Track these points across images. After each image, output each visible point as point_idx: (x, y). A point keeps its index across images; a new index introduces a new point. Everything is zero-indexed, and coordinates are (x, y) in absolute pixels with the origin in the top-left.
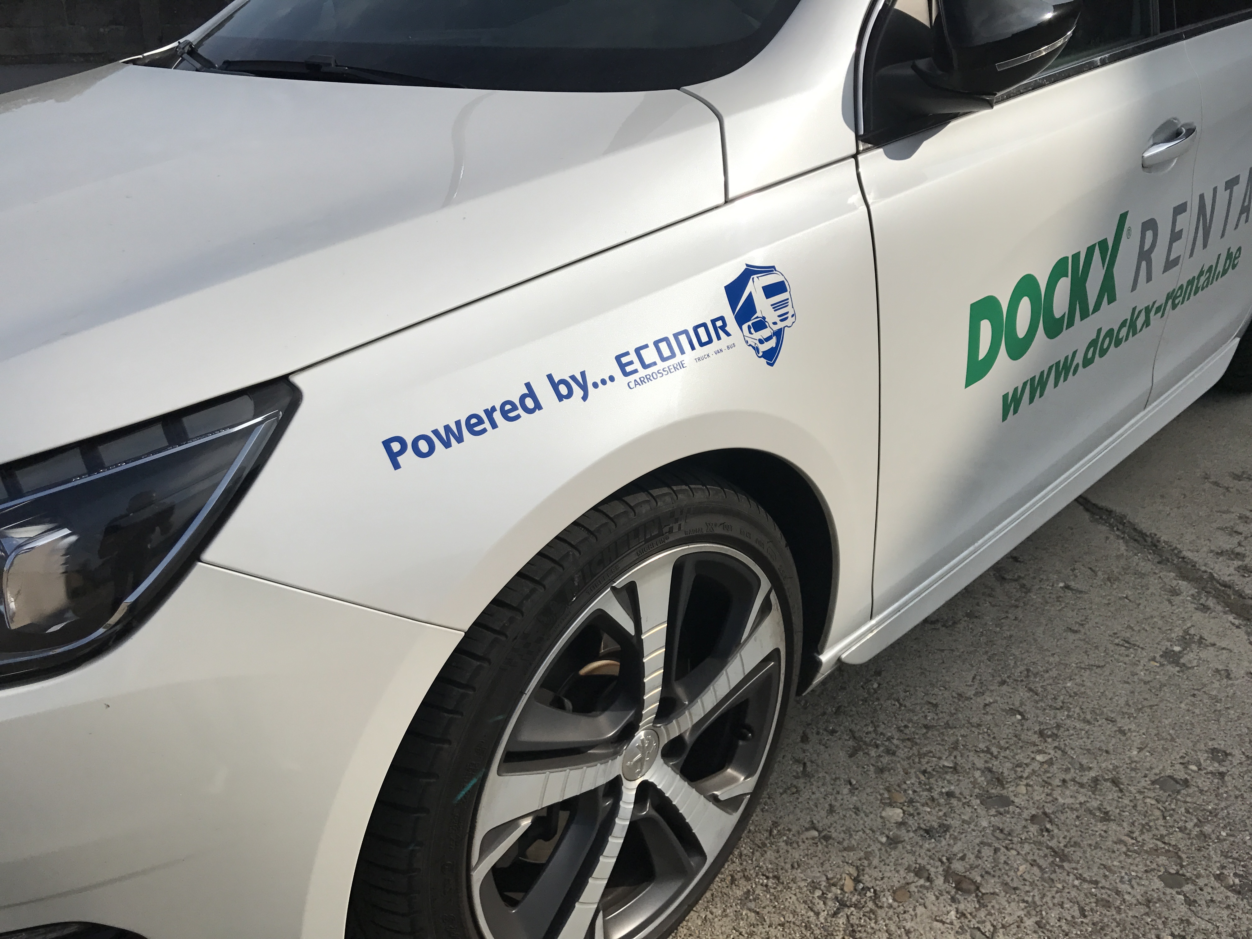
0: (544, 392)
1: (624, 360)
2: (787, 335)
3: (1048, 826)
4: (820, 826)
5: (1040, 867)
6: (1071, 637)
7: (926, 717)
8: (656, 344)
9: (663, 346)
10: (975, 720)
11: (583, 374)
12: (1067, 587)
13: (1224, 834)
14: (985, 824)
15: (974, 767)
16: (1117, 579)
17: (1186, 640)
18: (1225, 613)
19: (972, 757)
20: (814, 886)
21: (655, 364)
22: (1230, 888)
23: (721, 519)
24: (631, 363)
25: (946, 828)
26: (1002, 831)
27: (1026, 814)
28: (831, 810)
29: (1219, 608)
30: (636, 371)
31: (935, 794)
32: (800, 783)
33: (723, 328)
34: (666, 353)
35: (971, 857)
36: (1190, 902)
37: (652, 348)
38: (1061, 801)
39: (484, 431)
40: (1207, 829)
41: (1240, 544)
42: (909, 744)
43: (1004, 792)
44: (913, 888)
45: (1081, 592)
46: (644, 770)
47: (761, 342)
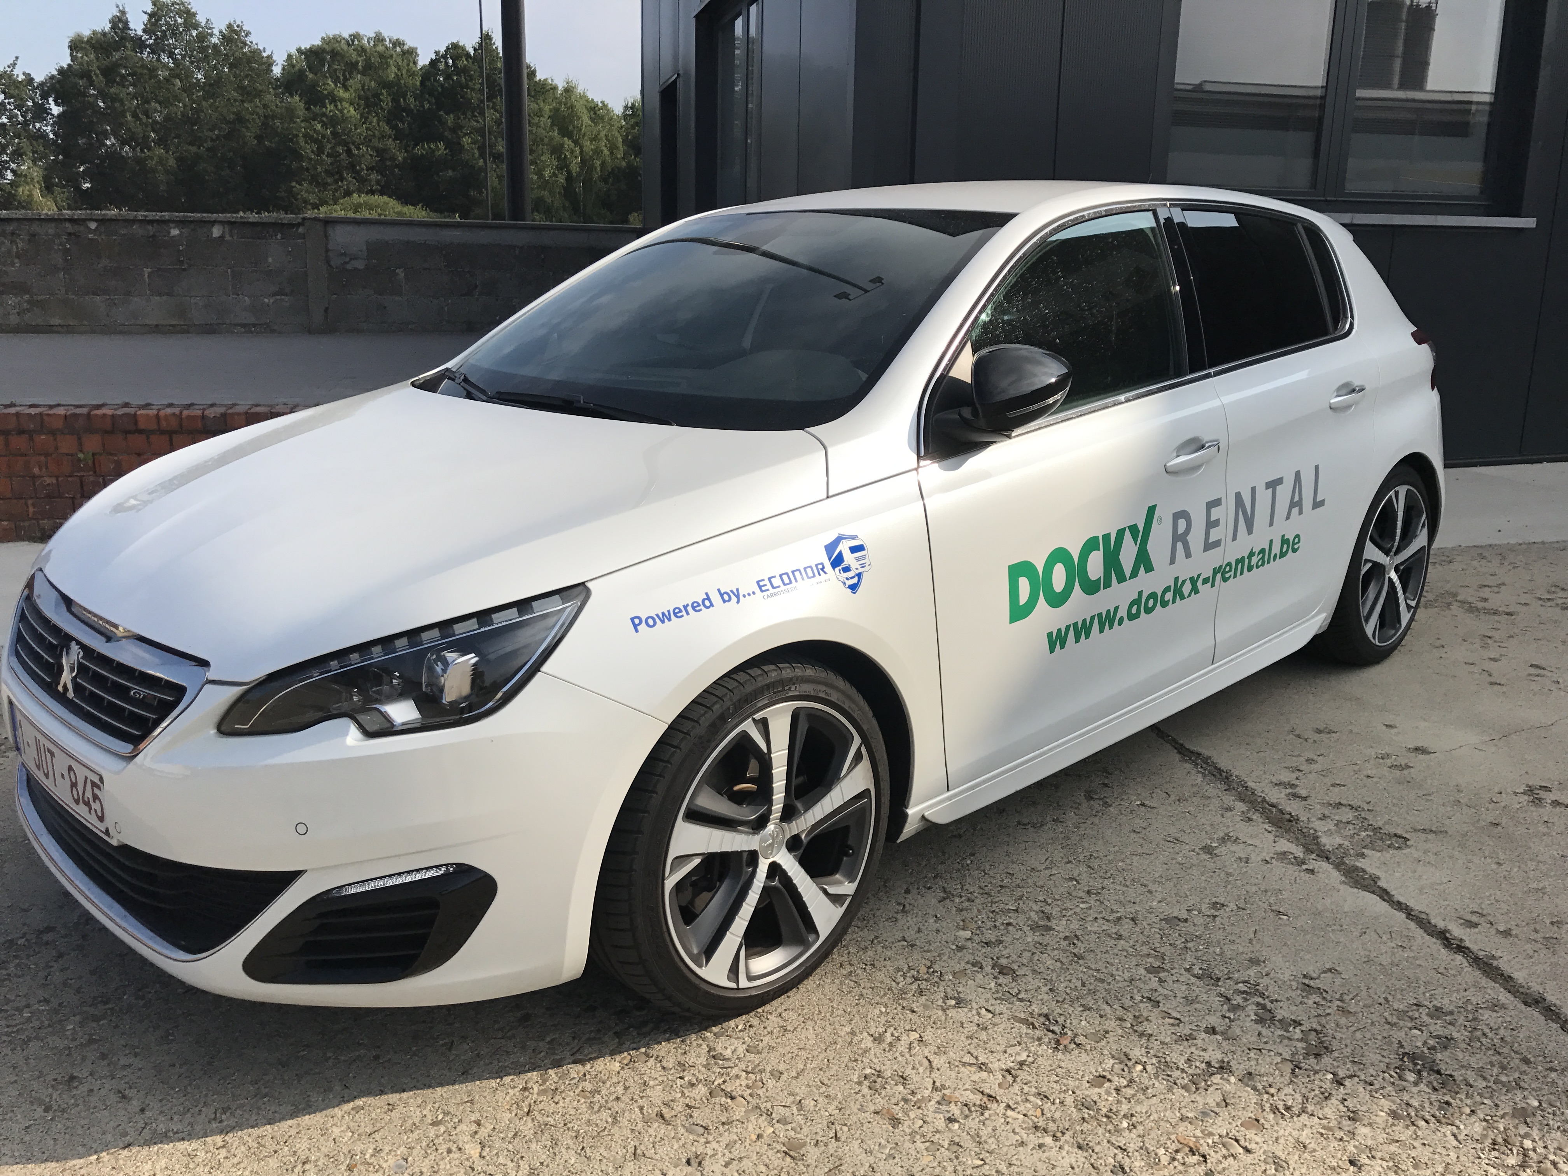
0: (716, 598)
1: (761, 584)
2: (865, 577)
3: (1075, 941)
4: (909, 939)
5: (1061, 962)
6: (1133, 835)
7: (1002, 881)
8: (781, 576)
9: (785, 577)
10: (1041, 883)
11: (737, 590)
12: (1143, 805)
13: (1201, 947)
14: (1029, 940)
15: (1031, 909)
16: (1186, 800)
17: (1225, 839)
18: (1263, 823)
19: (1031, 904)
20: (898, 970)
21: (779, 587)
22: (1195, 976)
23: (824, 688)
24: (765, 585)
25: (1001, 942)
26: (1041, 944)
27: (1062, 935)
28: (919, 931)
29: (1261, 820)
30: (768, 590)
31: (997, 924)
32: (899, 916)
33: (822, 569)
34: (787, 581)
35: (1014, 957)
36: (1161, 981)
37: (778, 578)
38: (1089, 928)
39: (682, 616)
40: (1190, 945)
41: (1297, 778)
42: (986, 896)
43: (1049, 924)
44: (968, 972)
45: (1153, 808)
46: (774, 853)
47: (847, 579)
